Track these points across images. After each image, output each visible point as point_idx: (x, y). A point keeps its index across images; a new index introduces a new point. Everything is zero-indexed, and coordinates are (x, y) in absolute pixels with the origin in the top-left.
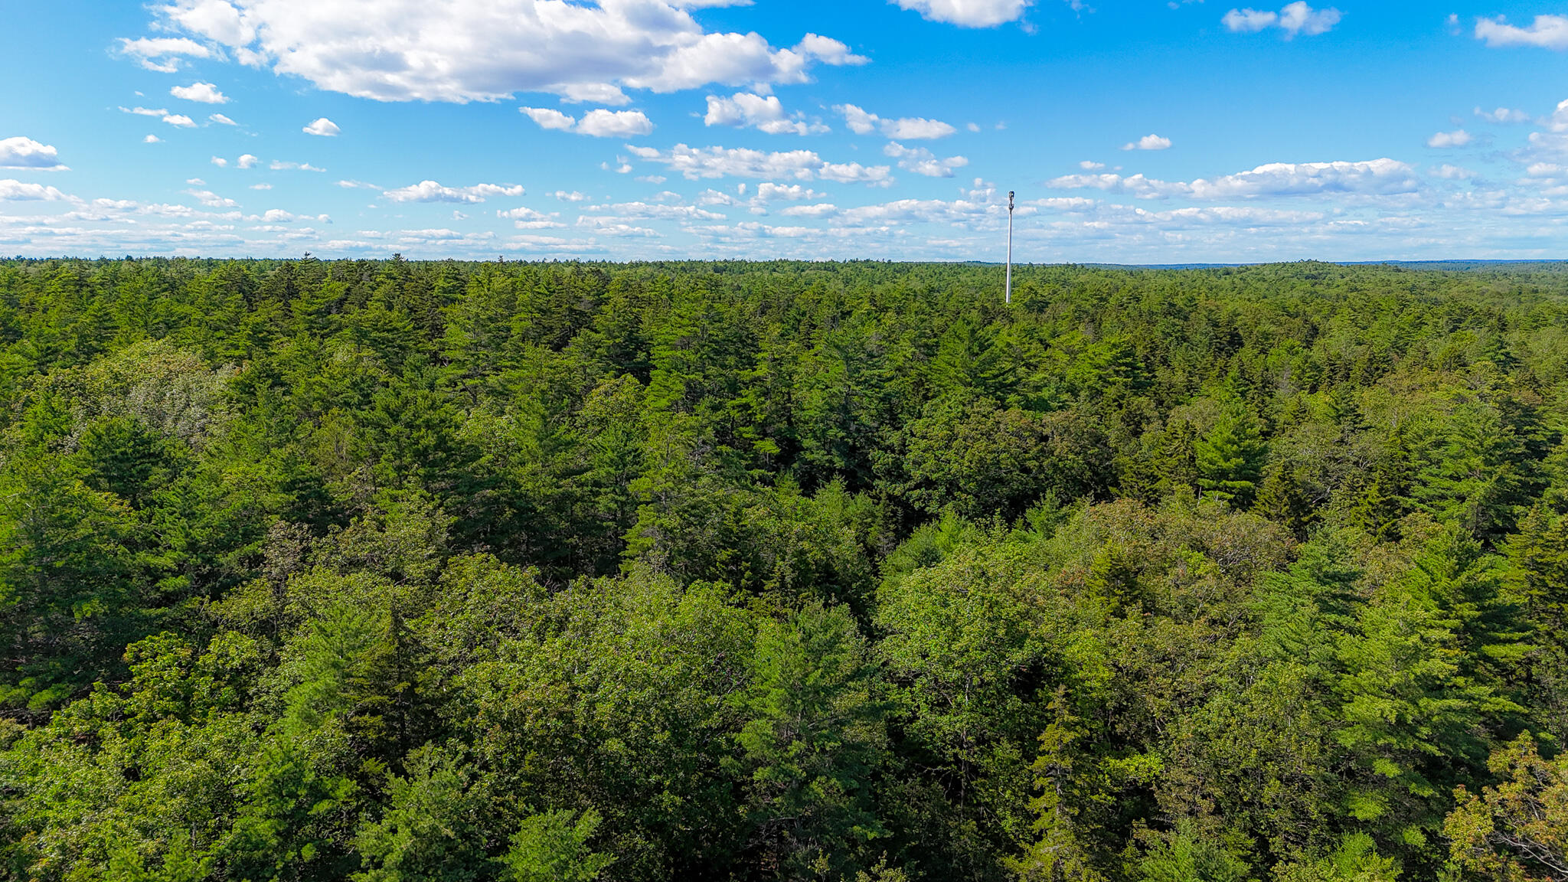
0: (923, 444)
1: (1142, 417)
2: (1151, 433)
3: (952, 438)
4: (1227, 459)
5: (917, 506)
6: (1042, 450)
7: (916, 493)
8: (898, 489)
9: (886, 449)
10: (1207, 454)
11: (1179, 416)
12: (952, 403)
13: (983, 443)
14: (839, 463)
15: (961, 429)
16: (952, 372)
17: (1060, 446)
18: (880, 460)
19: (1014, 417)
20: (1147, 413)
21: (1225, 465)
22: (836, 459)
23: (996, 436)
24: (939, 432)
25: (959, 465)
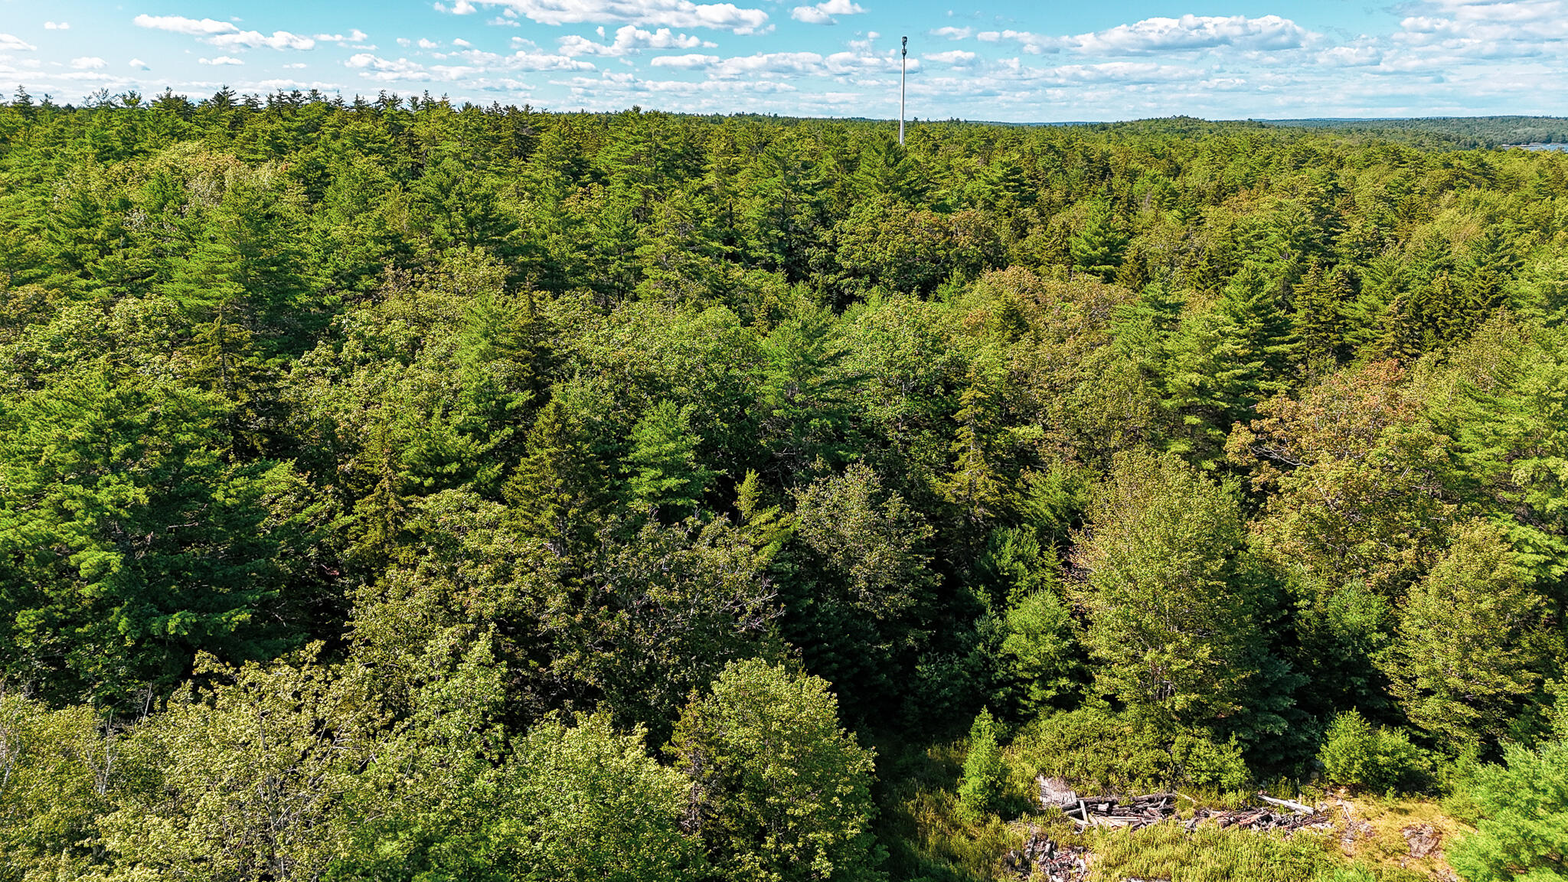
0: (852, 238)
1: (1027, 223)
2: (1035, 234)
3: (876, 234)
4: (1095, 249)
5: (847, 291)
6: (948, 243)
7: (845, 281)
8: (831, 279)
9: (819, 246)
10: (1079, 246)
11: (1056, 221)
12: (875, 205)
13: (902, 237)
14: (780, 259)
15: (884, 226)
16: (873, 181)
17: (963, 240)
18: (815, 255)
19: (924, 216)
20: (1031, 220)
21: (1093, 253)
22: (777, 256)
23: (913, 232)
24: (865, 228)
25: (882, 254)
